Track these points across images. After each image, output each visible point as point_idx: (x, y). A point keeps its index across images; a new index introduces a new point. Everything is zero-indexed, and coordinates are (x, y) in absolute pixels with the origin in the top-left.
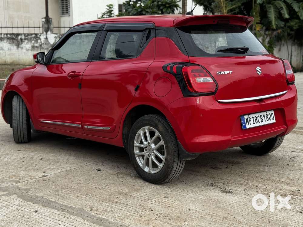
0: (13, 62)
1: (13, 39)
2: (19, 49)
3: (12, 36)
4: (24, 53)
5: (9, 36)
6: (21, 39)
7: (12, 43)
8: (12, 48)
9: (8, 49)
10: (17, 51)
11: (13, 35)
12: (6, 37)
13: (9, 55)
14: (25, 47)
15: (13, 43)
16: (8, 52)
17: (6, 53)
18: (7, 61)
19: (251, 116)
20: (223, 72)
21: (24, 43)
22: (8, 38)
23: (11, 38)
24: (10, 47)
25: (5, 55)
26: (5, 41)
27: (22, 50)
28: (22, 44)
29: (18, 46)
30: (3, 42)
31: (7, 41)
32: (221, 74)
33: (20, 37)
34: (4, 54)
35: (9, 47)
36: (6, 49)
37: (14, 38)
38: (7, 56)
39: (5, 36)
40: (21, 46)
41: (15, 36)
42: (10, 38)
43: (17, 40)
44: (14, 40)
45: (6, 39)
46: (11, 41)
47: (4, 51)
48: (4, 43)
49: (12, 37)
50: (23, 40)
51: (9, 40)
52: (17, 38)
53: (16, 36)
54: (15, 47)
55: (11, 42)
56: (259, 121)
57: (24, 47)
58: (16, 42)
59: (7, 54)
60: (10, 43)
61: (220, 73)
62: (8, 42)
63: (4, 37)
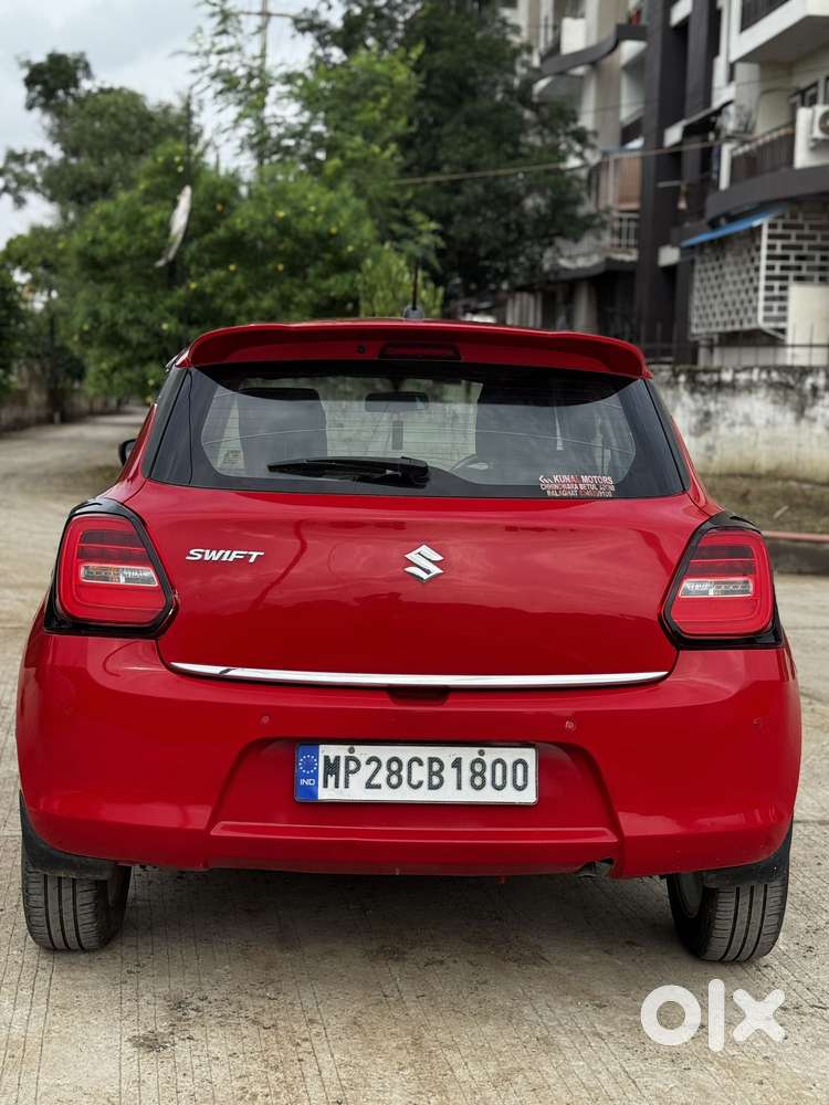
0: (778, 469)
1: (787, 386)
2: (804, 423)
3: (784, 374)
4: (819, 437)
5: (775, 375)
6: (815, 389)
7: (782, 402)
8: (779, 418)
9: (768, 422)
10: (793, 428)
11: (789, 373)
12: (765, 381)
13: (767, 442)
14: (823, 416)
15: (786, 400)
16: (764, 434)
17: (757, 434)
18: (757, 463)
19: (363, 752)
20: (214, 552)
21: (820, 402)
22: (771, 385)
23: (781, 384)
24: (774, 416)
25: (755, 443)
26: (762, 393)
27: (811, 427)
28: (813, 404)
29: (800, 411)
30: (754, 396)
31: (766, 396)
32: (207, 558)
33: (809, 381)
34: (753, 438)
35: (772, 413)
36: (759, 421)
37: (792, 382)
38: (761, 447)
39: (764, 376)
40: (809, 412)
41: (793, 377)
42: (777, 383)
43: (800, 390)
44: (790, 392)
45: (765, 386)
46: (781, 393)
47: (751, 429)
48: (757, 399)
49: (784, 381)
50: (821, 393)
51: (772, 392)
52: (799, 386)
53: (797, 375)
54: (790, 416)
55: (777, 398)
56: (414, 782)
57: (819, 419)
58: (796, 398)
59: (760, 439)
60: (775, 402)
61: (200, 556)
62: (769, 399)
63: (759, 380)
